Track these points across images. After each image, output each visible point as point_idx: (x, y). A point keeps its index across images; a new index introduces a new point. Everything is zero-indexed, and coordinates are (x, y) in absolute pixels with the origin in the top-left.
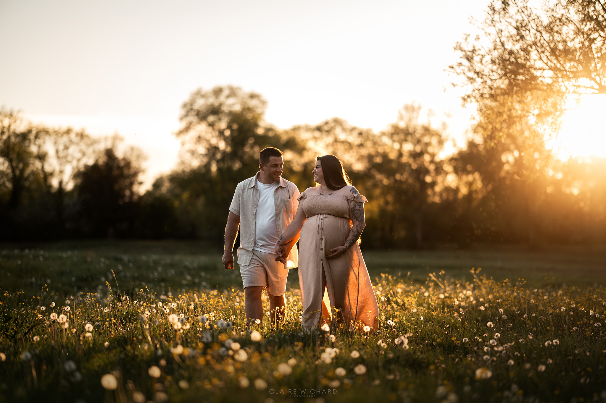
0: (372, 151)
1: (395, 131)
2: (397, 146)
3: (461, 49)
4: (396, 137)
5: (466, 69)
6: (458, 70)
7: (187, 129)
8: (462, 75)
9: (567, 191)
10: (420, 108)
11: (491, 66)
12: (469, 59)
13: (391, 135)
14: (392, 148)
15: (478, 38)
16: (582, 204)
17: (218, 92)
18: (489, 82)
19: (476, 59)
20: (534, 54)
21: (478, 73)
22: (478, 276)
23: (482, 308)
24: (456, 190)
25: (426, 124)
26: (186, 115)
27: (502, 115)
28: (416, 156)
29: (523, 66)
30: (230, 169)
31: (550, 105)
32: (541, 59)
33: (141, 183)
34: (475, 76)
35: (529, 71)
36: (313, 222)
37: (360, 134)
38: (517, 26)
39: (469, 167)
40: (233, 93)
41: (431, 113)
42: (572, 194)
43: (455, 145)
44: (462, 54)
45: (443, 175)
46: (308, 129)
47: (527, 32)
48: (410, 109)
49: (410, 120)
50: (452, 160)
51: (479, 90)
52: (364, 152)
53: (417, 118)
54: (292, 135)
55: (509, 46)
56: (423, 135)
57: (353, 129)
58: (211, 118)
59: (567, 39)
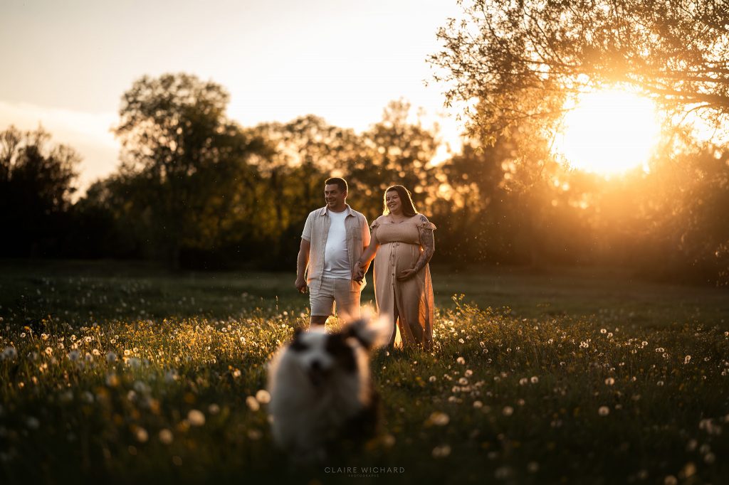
0: (352, 154)
1: (380, 132)
2: (382, 150)
3: (445, 36)
4: (381, 140)
5: (451, 61)
6: (443, 60)
7: (130, 125)
8: (447, 67)
9: (574, 204)
10: (408, 105)
11: (479, 57)
12: (454, 47)
13: (376, 137)
14: (376, 152)
15: (464, 24)
16: (590, 221)
17: (167, 81)
18: (478, 77)
19: (463, 48)
20: (528, 45)
21: (464, 65)
22: (461, 303)
23: (462, 341)
24: (451, 203)
25: (415, 124)
26: (129, 109)
27: (493, 116)
28: (404, 162)
29: (517, 59)
30: (183, 174)
31: (546, 104)
32: (536, 50)
33: (73, 190)
34: (462, 69)
35: (523, 64)
36: (386, 250)
37: (339, 135)
38: (509, 11)
39: (465, 177)
40: (186, 82)
41: (421, 111)
42: (579, 209)
43: (449, 151)
44: (445, 42)
45: (436, 185)
46: (277, 128)
47: (520, 18)
48: (397, 106)
49: (398, 119)
50: (446, 167)
51: (467, 85)
52: (344, 156)
53: (405, 117)
54: (257, 134)
55: (500, 34)
56: (412, 138)
57: (331, 129)
58: (159, 113)
59: (566, 29)
